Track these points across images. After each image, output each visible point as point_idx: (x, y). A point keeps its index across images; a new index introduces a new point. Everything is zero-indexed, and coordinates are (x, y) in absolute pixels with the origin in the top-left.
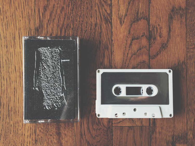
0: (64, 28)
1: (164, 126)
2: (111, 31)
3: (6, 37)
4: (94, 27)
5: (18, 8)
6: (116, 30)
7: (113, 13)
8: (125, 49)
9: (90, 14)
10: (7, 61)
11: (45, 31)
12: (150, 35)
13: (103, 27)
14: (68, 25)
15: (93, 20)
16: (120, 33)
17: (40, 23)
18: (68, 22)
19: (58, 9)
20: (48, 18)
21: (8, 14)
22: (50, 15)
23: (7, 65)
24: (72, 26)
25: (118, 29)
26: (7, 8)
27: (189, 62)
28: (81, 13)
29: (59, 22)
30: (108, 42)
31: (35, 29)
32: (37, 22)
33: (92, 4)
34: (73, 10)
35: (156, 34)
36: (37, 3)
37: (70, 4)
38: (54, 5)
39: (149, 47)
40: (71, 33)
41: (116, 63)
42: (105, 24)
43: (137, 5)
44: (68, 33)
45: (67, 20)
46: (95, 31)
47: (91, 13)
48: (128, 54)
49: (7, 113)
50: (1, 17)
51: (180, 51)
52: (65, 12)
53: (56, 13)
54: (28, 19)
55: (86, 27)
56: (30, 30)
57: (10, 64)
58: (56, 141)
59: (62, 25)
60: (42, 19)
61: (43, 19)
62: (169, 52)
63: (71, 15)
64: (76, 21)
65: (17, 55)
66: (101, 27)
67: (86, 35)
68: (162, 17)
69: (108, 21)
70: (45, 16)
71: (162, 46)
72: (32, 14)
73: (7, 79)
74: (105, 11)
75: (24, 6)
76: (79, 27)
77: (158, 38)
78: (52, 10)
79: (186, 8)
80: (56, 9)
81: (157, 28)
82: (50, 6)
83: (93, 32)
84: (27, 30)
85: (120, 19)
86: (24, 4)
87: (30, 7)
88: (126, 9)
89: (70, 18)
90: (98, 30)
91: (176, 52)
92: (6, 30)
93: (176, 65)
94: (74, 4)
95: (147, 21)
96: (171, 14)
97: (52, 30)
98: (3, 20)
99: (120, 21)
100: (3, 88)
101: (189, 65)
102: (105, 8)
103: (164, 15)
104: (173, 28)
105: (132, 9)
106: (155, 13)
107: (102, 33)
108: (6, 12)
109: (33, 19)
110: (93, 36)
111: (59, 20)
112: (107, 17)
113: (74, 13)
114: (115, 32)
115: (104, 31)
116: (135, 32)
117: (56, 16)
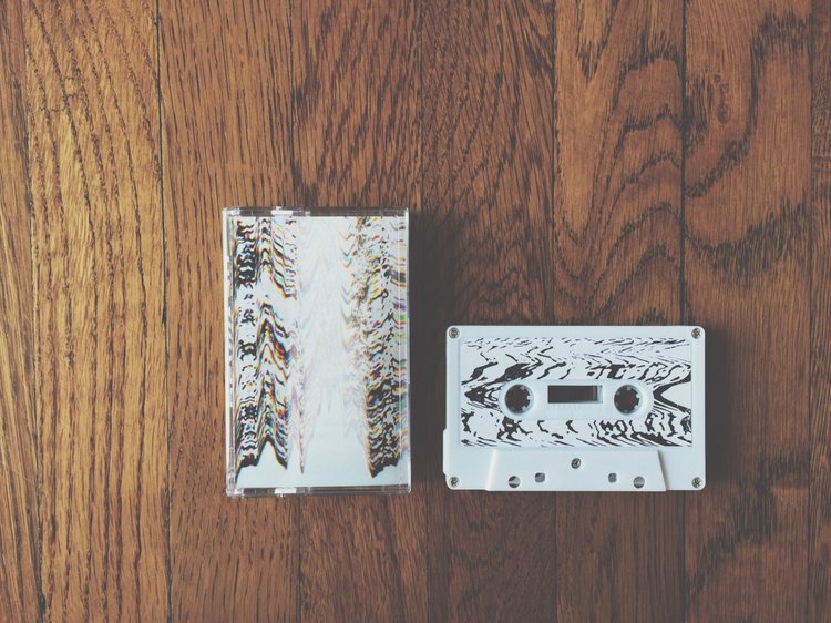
0: (388, 89)
2: (552, 102)
3: (194, 123)
4: (494, 86)
5: (231, 19)
6: (567, 94)
7: (559, 36)
8: (600, 162)
9: (479, 41)
10: (200, 205)
11: (326, 101)
12: (685, 113)
13: (523, 87)
14: (403, 80)
15: (489, 61)
16: (583, 105)
17: (308, 73)
18: (405, 71)
19: (370, 26)
20: (337, 55)
21: (200, 41)
22: (343, 45)
23: (199, 217)
24: (417, 85)
25: (575, 91)
26: (194, 21)
27: (819, 207)
28: (450, 36)
29: (372, 71)
30: (542, 138)
31: (293, 92)
32: (299, 68)
33: (487, 7)
34: (420, 29)
35: (706, 107)
36: (296, 3)
37: (412, 5)
38: (356, 9)
39: (683, 156)
40: (413, 107)
41: (570, 212)
42: (533, 75)
43: (641, 8)
44: (405, 107)
45: (401, 62)
46: (496, 100)
47: (481, 37)
48: (609, 179)
49: (202, 382)
50: (176, 51)
51: (790, 168)
52: (394, 34)
53: (364, 39)
54: (268, 59)
55: (467, 87)
56: (277, 96)
57: (209, 215)
59: (382, 80)
60: (315, 59)
61: (318, 61)
62: (750, 173)
63: (415, 44)
65: (233, 183)
66: (517, 87)
67: (464, 113)
68: (729, 49)
69: (541, 61)
70: (325, 50)
71: (728, 150)
72: (283, 41)
73: (198, 267)
74: (532, 27)
75: (252, 13)
76: (440, 85)
77: (715, 123)
78: (349, 26)
79: (811, 19)
80: (363, 22)
81: (710, 88)
83: (490, 103)
84: (265, 98)
85: (584, 56)
86: (252, 8)
87: (274, 18)
88: (604, 20)
89: (412, 55)
90: (505, 96)
91: (777, 173)
92: (192, 96)
93: (775, 217)
94: (425, 4)
95: (677, 63)
96: (759, 38)
97: (350, 97)
98: (181, 61)
99: (583, 64)
100: (186, 297)
101: (819, 218)
102: (531, 18)
103: (736, 41)
104: (768, 88)
105: (626, 23)
106: (704, 34)
107: (520, 107)
108: (191, 35)
109: (284, 57)
110: (490, 119)
111: (372, 64)
112: (538, 49)
113: (425, 39)
114: (565, 104)
115: (527, 100)
116: (635, 103)
117: (364, 49)
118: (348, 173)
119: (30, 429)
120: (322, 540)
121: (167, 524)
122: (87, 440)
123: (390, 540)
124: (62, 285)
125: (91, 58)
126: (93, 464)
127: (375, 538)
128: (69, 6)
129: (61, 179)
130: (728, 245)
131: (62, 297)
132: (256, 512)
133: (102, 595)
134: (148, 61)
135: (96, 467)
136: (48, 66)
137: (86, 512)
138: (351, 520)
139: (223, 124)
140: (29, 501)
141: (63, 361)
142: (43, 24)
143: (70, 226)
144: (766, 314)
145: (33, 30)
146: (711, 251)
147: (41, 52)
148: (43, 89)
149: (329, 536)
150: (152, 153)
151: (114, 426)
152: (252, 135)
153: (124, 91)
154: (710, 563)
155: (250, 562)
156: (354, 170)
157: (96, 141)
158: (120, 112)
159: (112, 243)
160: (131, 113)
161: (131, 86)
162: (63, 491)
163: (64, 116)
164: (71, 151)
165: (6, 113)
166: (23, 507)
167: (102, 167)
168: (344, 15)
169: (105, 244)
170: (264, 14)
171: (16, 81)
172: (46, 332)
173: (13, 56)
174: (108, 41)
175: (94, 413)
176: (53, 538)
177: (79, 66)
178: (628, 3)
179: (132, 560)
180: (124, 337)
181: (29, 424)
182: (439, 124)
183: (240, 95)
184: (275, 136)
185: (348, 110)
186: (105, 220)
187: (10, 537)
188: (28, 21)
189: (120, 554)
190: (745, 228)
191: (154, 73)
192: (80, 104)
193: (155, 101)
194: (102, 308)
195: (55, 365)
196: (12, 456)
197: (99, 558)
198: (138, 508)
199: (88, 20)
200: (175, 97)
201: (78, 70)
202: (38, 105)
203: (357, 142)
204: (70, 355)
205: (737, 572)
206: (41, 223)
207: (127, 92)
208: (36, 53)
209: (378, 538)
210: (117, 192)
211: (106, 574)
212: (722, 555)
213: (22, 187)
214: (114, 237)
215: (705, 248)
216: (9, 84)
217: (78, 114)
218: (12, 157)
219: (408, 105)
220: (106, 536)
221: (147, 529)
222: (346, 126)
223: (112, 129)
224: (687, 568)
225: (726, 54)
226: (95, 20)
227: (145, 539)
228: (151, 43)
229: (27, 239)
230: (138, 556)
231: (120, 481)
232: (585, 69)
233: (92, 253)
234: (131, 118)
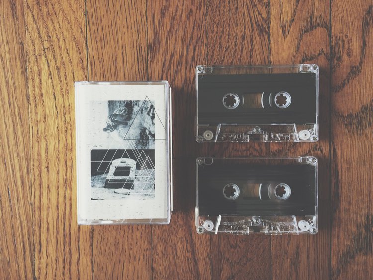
0: (192, 44)
1: (353, 199)
2: (269, 48)
3: (103, 60)
4: (241, 42)
5: (119, 13)
6: (276, 45)
7: (272, 17)
9: (234, 20)
11: (163, 49)
12: (331, 53)
13: (255, 42)
14: (199, 39)
15: (239, 30)
16: (283, 49)
17: (155, 37)
18: (200, 35)
19: (183, 14)
20: (168, 28)
21: (105, 23)
22: (171, 23)
24: (205, 42)
25: (279, 43)
26: (102, 13)
28: (221, 19)
29: (184, 35)
31: (148, 46)
32: (151, 34)
33: (238, 4)
34: (207, 15)
35: (341, 50)
36: (149, 4)
37: (203, 4)
38: (177, 7)
39: (330, 72)
40: (203, 52)
42: (259, 36)
43: (310, 4)
44: (200, 52)
45: (198, 31)
46: (242, 48)
47: (235, 18)
50: (94, 27)
52: (195, 18)
53: (181, 20)
54: (136, 30)
55: (228, 42)
56: (140, 47)
58: (181, 223)
59: (189, 39)
61: (159, 31)
62: (362, 80)
63: (204, 22)
64: (212, 33)
66: (252, 42)
67: (227, 54)
68: (352, 23)
69: (263, 30)
70: (163, 26)
71: (351, 70)
72: (143, 22)
74: (259, 14)
75: (129, 9)
76: (216, 41)
77: (345, 57)
78: (174, 15)
80: (180, 13)
81: (343, 41)
82: (171, 9)
83: (239, 50)
85: (283, 27)
86: (129, 7)
87: (139, 11)
88: (293, 10)
89: (203, 27)
90: (246, 46)
92: (102, 48)
94: (209, 4)
95: (327, 29)
96: (366, 17)
97: (174, 47)
98: (97, 32)
99: (283, 30)
102: (258, 9)
103: (355, 19)
104: (370, 41)
105: (303, 11)
106: (340, 16)
107: (253, 51)
108: (101, 20)
109: (144, 30)
110: (239, 57)
111: (184, 32)
112: (262, 24)
113: (209, 20)
114: (274, 49)
115: (256, 48)
116: (308, 49)
117: (181, 25)
118: (173, 82)
119: (29, 201)
120: (162, 253)
121: (92, 244)
122: (55, 207)
123: (194, 253)
124: (43, 135)
125: (56, 31)
126: (58, 217)
127: (186, 251)
128: (45, 7)
129: (42, 87)
130: (352, 115)
131: (43, 141)
132: (132, 239)
133: (62, 277)
134: (82, 32)
135: (59, 218)
136: (36, 35)
137: (55, 239)
138: (176, 243)
139: (116, 61)
140: (29, 234)
141: (44, 170)
142: (33, 16)
143: (47, 109)
144: (370, 147)
145: (29, 19)
146: (344, 117)
147: (33, 28)
148: (34, 45)
149: (165, 251)
150: (84, 74)
151: (67, 200)
152: (129, 66)
153: (71, 46)
154: (343, 264)
155: (130, 262)
156: (176, 81)
157: (58, 69)
158: (69, 56)
159: (66, 116)
160: (74, 57)
161: (74, 44)
162: (44, 230)
163: (43, 58)
164: (47, 74)
165: (17, 57)
166: (26, 237)
167: (61, 81)
168: (171, 10)
169: (63, 117)
170: (134, 10)
171: (22, 42)
172: (36, 157)
173: (20, 30)
174: (63, 23)
175: (58, 194)
176: (40, 251)
177: (50, 35)
178: (304, 2)
179: (76, 261)
180: (71, 159)
181: (29, 199)
182: (216, 59)
183: (124, 47)
184: (140, 66)
185: (173, 54)
186: (62, 105)
187: (20, 251)
188: (27, 14)
189: (70, 258)
190: (360, 106)
191: (84, 37)
192: (51, 52)
193: (85, 50)
194: (62, 145)
195: (40, 172)
196: (21, 214)
197: (61, 260)
198: (78, 237)
199: (54, 13)
200: (94, 48)
201: (50, 37)
202: (31, 53)
203: (177, 68)
204: (47, 167)
205: (355, 268)
206: (34, 107)
207: (72, 46)
208: (30, 29)
209: (188, 251)
210: (68, 93)
211: (64, 267)
212: (349, 260)
213: (25, 91)
214: (67, 113)
215: (341, 116)
216: (18, 43)
217: (50, 57)
218: (20, 77)
219: (201, 51)
220: (64, 250)
221: (82, 247)
222: (172, 61)
223: (66, 64)
224: (332, 266)
225: (350, 25)
226: (57, 13)
227: (82, 252)
228: (83, 24)
229: (27, 115)
230: (78, 259)
231: (70, 225)
232: (284, 32)
233: (57, 121)
234: (74, 59)
